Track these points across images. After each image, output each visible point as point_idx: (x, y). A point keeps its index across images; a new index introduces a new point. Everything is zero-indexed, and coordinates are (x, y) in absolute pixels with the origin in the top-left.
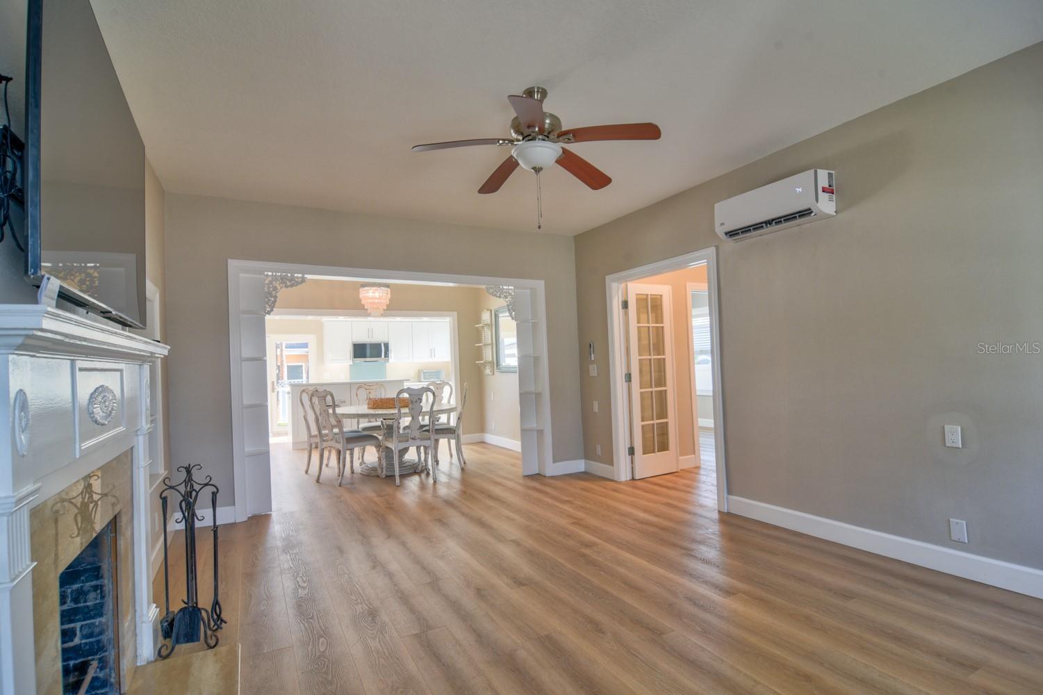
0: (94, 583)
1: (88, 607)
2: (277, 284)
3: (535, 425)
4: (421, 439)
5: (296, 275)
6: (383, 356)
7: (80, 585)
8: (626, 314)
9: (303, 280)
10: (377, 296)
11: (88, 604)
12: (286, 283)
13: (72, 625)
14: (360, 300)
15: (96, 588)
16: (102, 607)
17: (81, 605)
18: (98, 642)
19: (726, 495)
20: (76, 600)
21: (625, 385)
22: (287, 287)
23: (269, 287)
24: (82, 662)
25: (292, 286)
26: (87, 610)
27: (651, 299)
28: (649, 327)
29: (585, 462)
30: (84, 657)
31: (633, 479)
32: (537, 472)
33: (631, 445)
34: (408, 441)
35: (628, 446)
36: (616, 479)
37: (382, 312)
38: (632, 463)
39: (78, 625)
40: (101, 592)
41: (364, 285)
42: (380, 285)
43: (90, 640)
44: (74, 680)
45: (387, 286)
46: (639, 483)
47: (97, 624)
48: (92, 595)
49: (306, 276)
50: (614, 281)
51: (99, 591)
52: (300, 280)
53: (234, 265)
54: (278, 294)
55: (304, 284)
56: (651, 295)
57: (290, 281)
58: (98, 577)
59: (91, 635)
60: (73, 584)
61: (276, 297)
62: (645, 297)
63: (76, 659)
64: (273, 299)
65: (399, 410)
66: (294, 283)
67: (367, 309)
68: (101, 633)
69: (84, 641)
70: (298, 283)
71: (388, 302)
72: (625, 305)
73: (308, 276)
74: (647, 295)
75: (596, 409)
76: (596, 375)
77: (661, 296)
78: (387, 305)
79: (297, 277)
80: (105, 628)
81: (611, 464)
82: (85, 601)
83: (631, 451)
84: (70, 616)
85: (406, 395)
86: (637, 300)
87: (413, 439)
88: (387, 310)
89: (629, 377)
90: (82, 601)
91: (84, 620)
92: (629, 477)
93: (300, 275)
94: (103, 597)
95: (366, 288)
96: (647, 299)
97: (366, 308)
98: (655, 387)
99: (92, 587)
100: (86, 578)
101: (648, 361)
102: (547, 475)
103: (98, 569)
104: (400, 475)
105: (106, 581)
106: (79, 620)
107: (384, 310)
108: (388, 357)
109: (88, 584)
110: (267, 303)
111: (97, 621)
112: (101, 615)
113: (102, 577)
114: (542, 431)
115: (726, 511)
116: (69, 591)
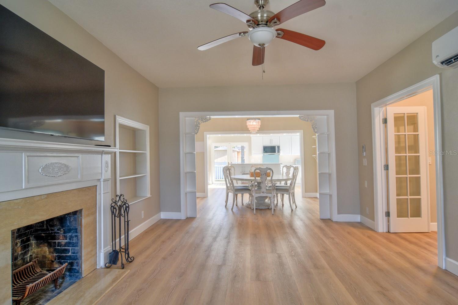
0: (75, 234)
1: (73, 242)
2: (200, 121)
3: (328, 192)
4: (267, 193)
5: (207, 117)
6: (277, 152)
7: (71, 234)
8: (386, 127)
9: (210, 119)
10: (255, 124)
11: (74, 241)
12: (203, 120)
13: (69, 248)
14: (247, 126)
15: (76, 236)
16: (77, 243)
17: (72, 241)
18: (76, 256)
19: (444, 257)
20: (70, 239)
21: (384, 172)
22: (203, 122)
23: (197, 123)
24: (71, 262)
25: (205, 121)
26: (73, 244)
27: (407, 116)
28: (405, 135)
29: (360, 216)
30: (72, 260)
31: (389, 232)
32: (329, 218)
33: (388, 210)
34: (260, 193)
35: (385, 210)
36: (375, 230)
37: (257, 131)
38: (388, 222)
39: (70, 248)
40: (78, 238)
41: (248, 119)
42: (255, 119)
43: (73, 254)
44: (69, 267)
45: (259, 119)
46: (393, 236)
47: (76, 249)
48: (75, 238)
49: (211, 117)
50: (376, 106)
51: (77, 237)
52: (209, 119)
53: (182, 114)
54: (200, 126)
55: (210, 120)
56: (407, 113)
57: (205, 119)
58: (76, 232)
59: (74, 253)
60: (69, 233)
61: (199, 127)
62: (403, 115)
63: (70, 260)
64: (198, 128)
65: (255, 178)
66: (207, 120)
67: (250, 131)
68: (77, 253)
69: (72, 254)
70: (208, 120)
71: (259, 127)
72: (385, 121)
73: (212, 117)
74: (404, 114)
75: (366, 185)
76: (366, 165)
77: (417, 113)
78: (259, 128)
79: (208, 118)
80: (78, 251)
81: (374, 220)
82: (73, 240)
83: (388, 214)
84: (68, 244)
85: (258, 171)
86: (394, 117)
87: (263, 192)
88: (259, 130)
89: (387, 167)
90: (72, 240)
91: (72, 247)
92: (385, 230)
93: (209, 117)
94: (78, 240)
95: (249, 121)
96: (404, 117)
97: (249, 129)
98: (409, 174)
99: (75, 235)
100: (73, 232)
101: (405, 157)
102: (334, 221)
103: (76, 229)
104: (256, 209)
105: (79, 234)
106: (71, 247)
107: (258, 130)
108: (279, 152)
109: (73, 234)
110: (196, 129)
111: (76, 248)
112: (77, 246)
113: (78, 233)
114: (331, 195)
115: (444, 268)
116: (68, 235)
